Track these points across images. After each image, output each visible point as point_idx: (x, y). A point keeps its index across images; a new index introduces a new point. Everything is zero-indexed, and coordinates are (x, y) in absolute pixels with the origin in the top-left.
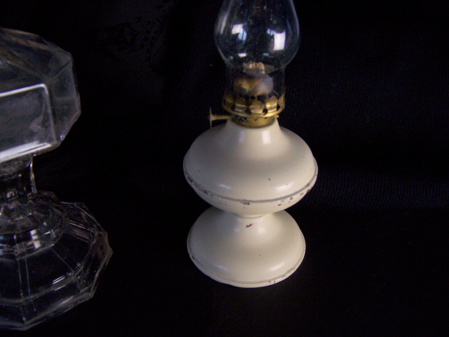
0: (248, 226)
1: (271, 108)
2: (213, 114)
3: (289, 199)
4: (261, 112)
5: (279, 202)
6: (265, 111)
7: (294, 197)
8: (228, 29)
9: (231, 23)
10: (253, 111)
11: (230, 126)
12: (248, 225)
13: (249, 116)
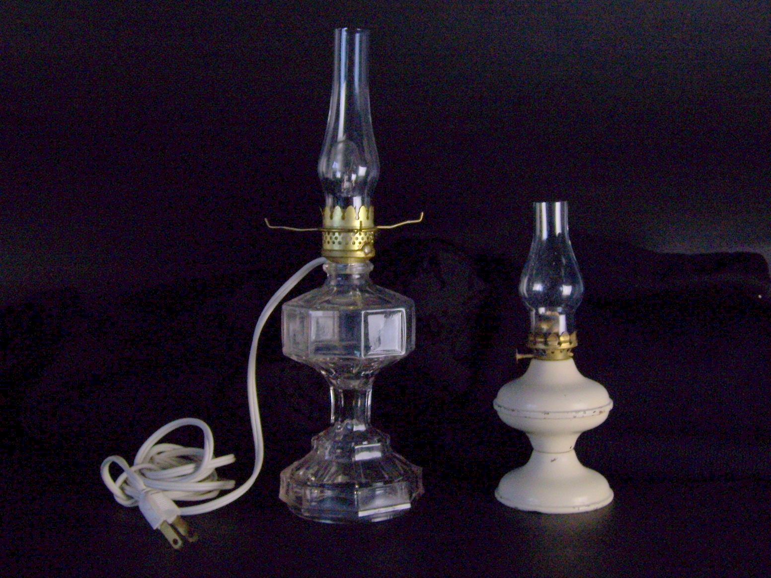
0: (552, 461)
1: (565, 342)
2: (519, 353)
3: (582, 413)
4: (556, 343)
5: (574, 414)
6: (560, 344)
7: (587, 412)
8: (529, 289)
9: (531, 282)
10: (549, 343)
11: (534, 363)
12: (553, 459)
13: (548, 348)
